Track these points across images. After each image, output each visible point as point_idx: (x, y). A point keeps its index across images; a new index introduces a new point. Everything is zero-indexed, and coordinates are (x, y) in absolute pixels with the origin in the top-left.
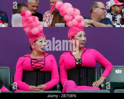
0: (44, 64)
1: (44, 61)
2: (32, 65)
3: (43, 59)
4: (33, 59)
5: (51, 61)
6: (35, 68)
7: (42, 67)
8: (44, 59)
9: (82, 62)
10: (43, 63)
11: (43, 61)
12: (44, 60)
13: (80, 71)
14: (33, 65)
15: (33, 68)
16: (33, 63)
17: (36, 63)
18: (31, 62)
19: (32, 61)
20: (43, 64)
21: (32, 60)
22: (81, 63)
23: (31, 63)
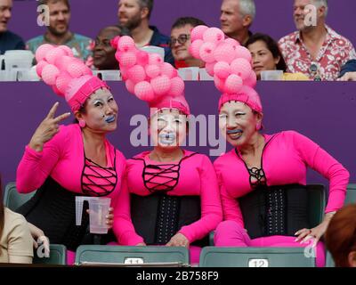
0: (177, 179)
1: (177, 171)
2: (145, 182)
3: (175, 166)
4: (150, 166)
5: (200, 171)
6: (153, 189)
7: (172, 188)
8: (179, 165)
9: (264, 175)
10: (175, 175)
11: (174, 171)
12: (176, 168)
13: (267, 199)
14: (148, 181)
15: (150, 189)
16: (147, 177)
17: (157, 175)
18: (144, 174)
19: (147, 170)
20: (174, 179)
21: (146, 167)
22: (262, 179)
23: (143, 176)
